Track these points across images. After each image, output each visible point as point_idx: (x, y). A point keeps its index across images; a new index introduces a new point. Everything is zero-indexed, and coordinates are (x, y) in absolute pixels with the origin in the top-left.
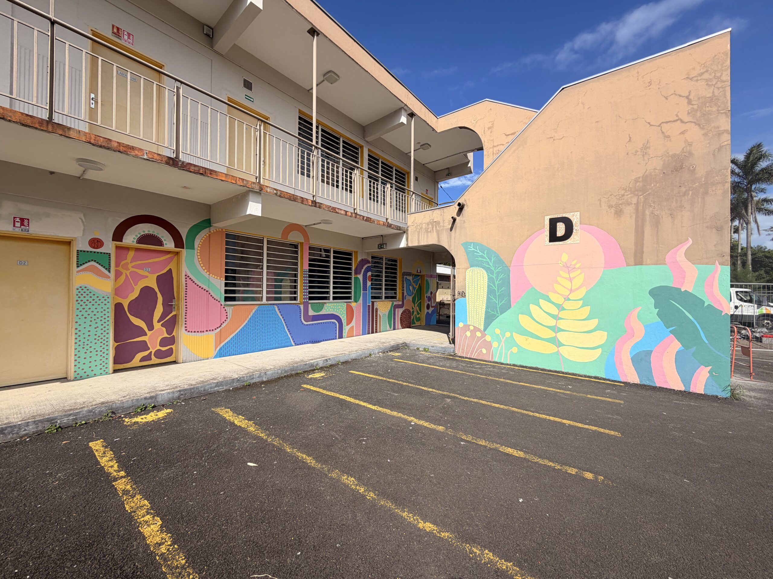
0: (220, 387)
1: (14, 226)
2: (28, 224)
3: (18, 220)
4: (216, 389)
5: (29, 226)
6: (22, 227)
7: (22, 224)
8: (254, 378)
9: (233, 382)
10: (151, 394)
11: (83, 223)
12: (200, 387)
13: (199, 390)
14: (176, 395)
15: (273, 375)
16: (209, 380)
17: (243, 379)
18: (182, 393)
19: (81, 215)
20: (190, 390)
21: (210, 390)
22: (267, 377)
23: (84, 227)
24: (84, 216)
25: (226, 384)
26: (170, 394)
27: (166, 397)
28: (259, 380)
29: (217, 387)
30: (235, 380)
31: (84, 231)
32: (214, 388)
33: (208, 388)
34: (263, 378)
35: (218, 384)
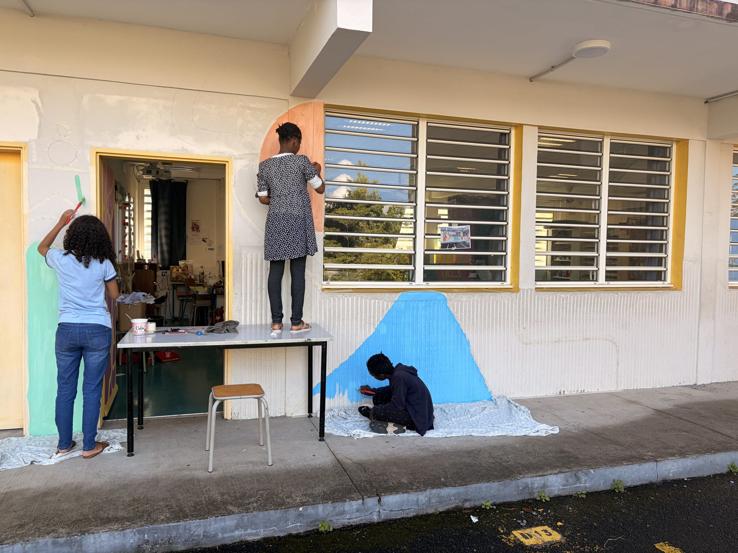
8: (344, 511)
9: (285, 518)
10: (74, 529)
11: (38, 111)
12: (194, 526)
13: (192, 532)
14: (131, 542)
15: (404, 508)
16: (228, 503)
17: (312, 511)
18: (146, 538)
19: (35, 94)
20: (168, 530)
21: (220, 535)
22: (383, 511)
23: (40, 120)
24: (39, 96)
25: (266, 523)
26: (117, 537)
27: (105, 543)
28: (360, 518)
29: (240, 529)
30: (291, 514)
31: (40, 127)
32: (232, 531)
33: (214, 531)
34: (371, 513)
35: (242, 521)
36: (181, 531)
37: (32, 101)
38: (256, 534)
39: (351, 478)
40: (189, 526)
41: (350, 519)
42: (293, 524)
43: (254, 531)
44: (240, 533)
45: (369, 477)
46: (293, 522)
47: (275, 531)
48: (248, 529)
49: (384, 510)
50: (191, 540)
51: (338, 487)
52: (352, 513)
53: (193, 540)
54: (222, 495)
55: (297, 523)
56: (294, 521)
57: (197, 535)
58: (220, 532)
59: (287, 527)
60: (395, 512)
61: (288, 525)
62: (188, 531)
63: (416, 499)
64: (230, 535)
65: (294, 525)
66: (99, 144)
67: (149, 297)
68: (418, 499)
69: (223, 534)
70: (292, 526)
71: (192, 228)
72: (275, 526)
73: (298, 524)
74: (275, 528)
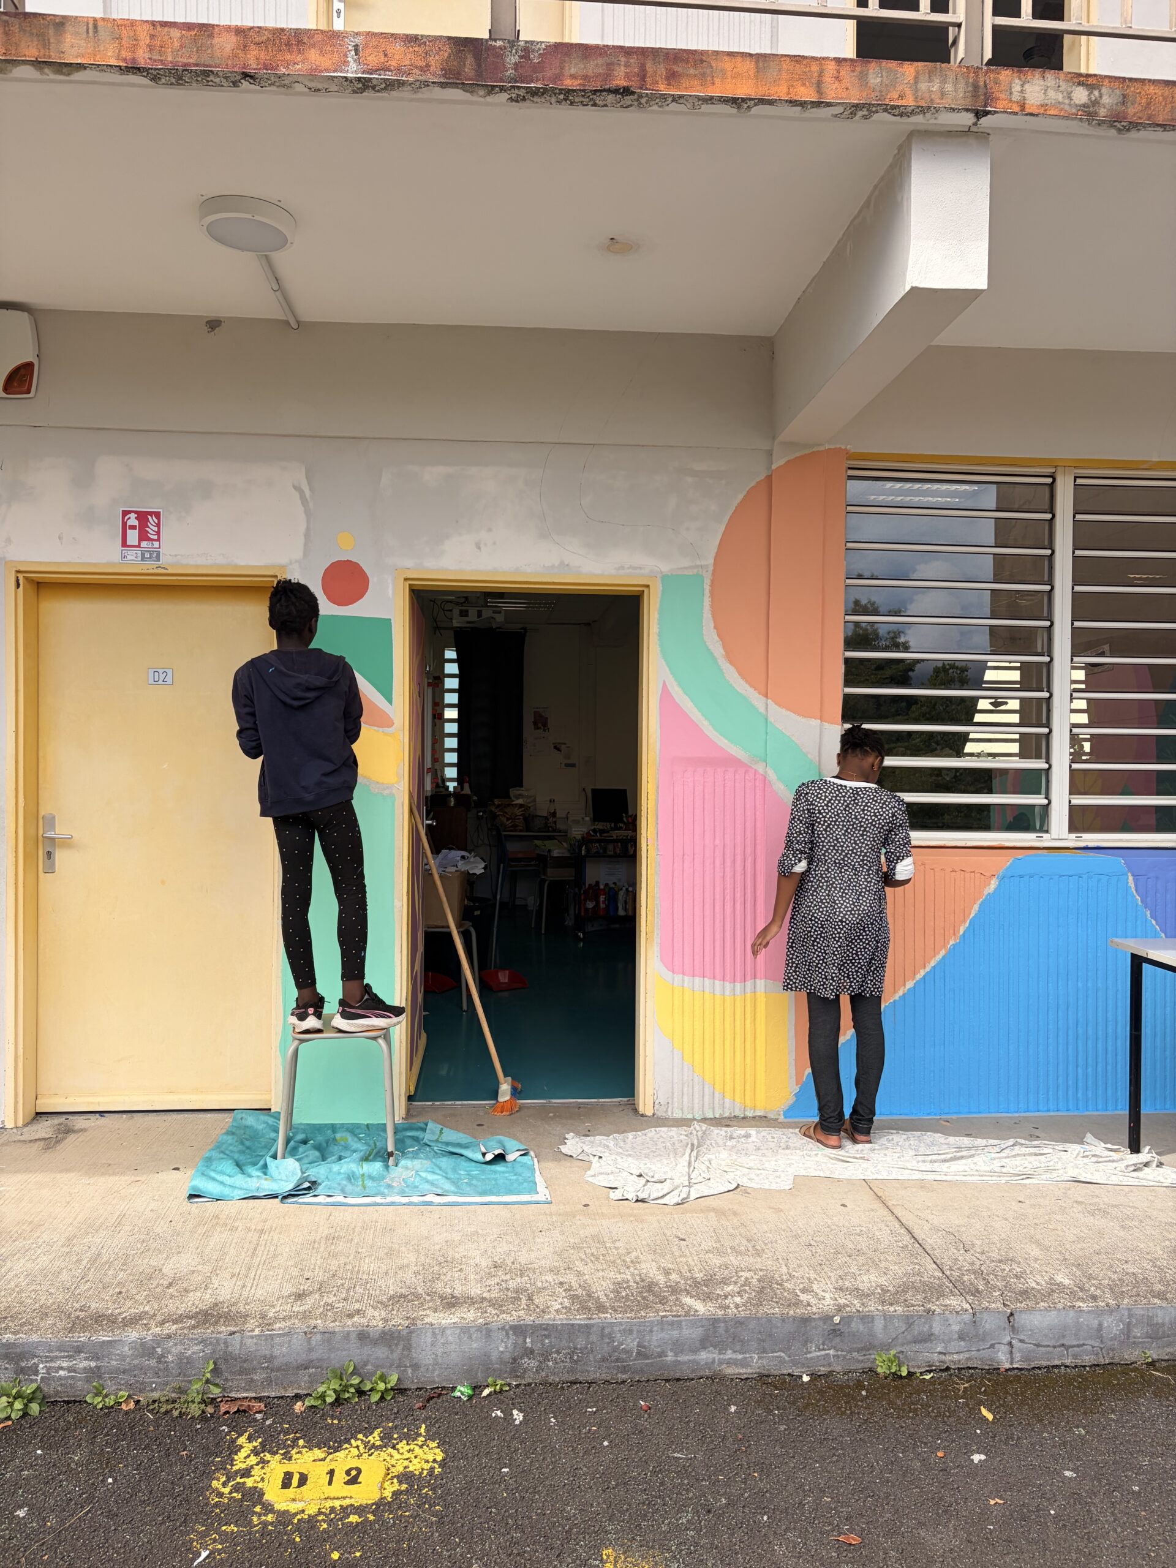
0: (729, 1355)
1: (124, 544)
2: (158, 533)
3: (133, 520)
4: (704, 1356)
5: (158, 540)
6: (144, 544)
7: (143, 536)
8: (932, 1334)
9: (803, 1335)
10: (394, 1313)
11: (304, 506)
12: (620, 1331)
13: (616, 1344)
14: (501, 1349)
15: (1067, 1342)
16: (681, 1290)
17: (861, 1327)
18: (529, 1345)
19: (299, 475)
20: (569, 1333)
21: (670, 1357)
22: (1020, 1344)
23: (308, 522)
24: (307, 478)
25: (764, 1341)
26: (474, 1337)
27: (453, 1347)
28: (967, 1355)
29: (711, 1348)
30: (815, 1328)
31: (307, 535)
32: (695, 1351)
33: (659, 1346)
34: (992, 1346)
35: (715, 1332)
36: (594, 1338)
37: (295, 487)
38: (744, 1363)
39: (938, 1262)
40: (609, 1330)
41: (945, 1354)
42: (820, 1350)
43: (740, 1357)
44: (711, 1356)
45: (978, 1263)
46: (821, 1347)
47: (782, 1361)
48: (726, 1350)
49: (1022, 1341)
50: (613, 1358)
51: (912, 1279)
52: (950, 1340)
53: (617, 1360)
54: (667, 1272)
55: (829, 1349)
56: (823, 1344)
57: (626, 1351)
58: (671, 1350)
59: (809, 1356)
60: (1048, 1349)
61: (810, 1352)
62: (608, 1340)
63: (1095, 1323)
64: (691, 1358)
65: (823, 1353)
66: (409, 563)
67: (472, 859)
68: (1100, 1325)
69: (676, 1355)
70: (819, 1354)
71: (535, 723)
72: (781, 1350)
73: (832, 1352)
74: (782, 1354)
